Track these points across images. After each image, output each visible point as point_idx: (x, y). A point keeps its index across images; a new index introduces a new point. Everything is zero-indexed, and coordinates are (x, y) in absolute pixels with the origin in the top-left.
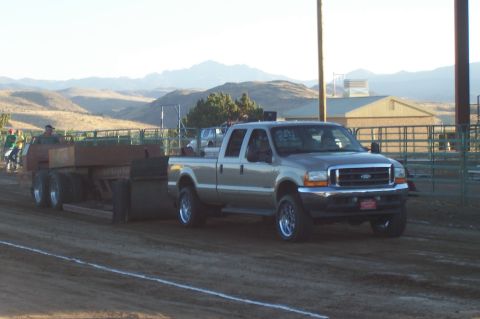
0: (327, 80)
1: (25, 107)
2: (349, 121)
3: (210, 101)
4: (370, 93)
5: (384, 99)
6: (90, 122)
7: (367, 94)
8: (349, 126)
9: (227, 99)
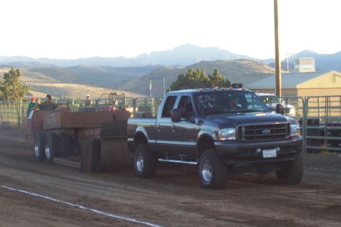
0: (281, 59)
1: (42, 81)
2: (299, 91)
3: (188, 75)
4: (316, 69)
5: (327, 74)
6: (94, 92)
7: (314, 70)
8: (299, 95)
9: (202, 73)
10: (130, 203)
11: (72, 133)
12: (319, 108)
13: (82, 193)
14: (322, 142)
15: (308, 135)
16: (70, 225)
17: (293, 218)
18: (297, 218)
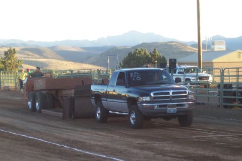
2: (214, 64)
3: (135, 53)
6: (67, 65)
7: (225, 49)
8: (214, 67)
9: (145, 51)
10: (100, 143)
11: (54, 92)
12: (229, 76)
13: (65, 136)
14: (234, 100)
15: (224, 95)
16: (59, 159)
17: (219, 155)
18: (221, 155)
